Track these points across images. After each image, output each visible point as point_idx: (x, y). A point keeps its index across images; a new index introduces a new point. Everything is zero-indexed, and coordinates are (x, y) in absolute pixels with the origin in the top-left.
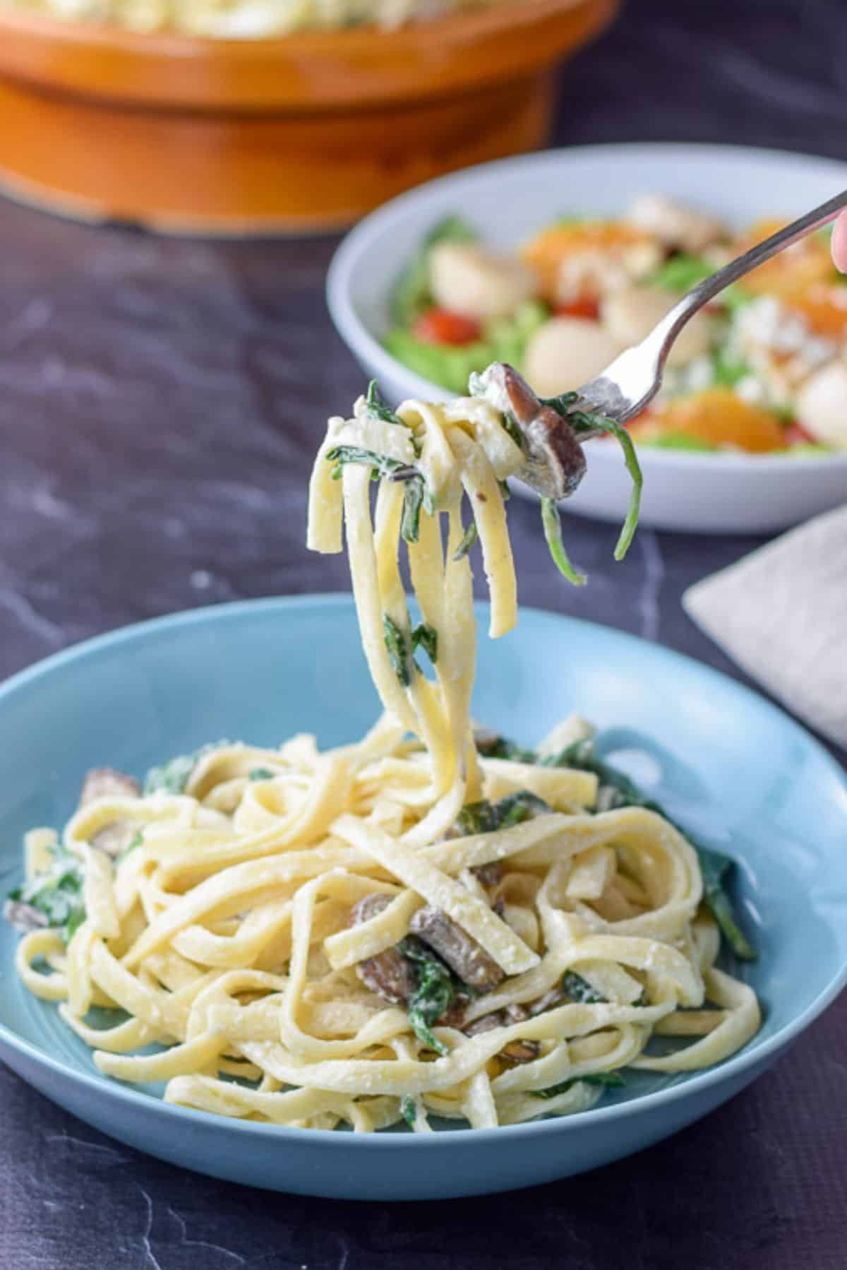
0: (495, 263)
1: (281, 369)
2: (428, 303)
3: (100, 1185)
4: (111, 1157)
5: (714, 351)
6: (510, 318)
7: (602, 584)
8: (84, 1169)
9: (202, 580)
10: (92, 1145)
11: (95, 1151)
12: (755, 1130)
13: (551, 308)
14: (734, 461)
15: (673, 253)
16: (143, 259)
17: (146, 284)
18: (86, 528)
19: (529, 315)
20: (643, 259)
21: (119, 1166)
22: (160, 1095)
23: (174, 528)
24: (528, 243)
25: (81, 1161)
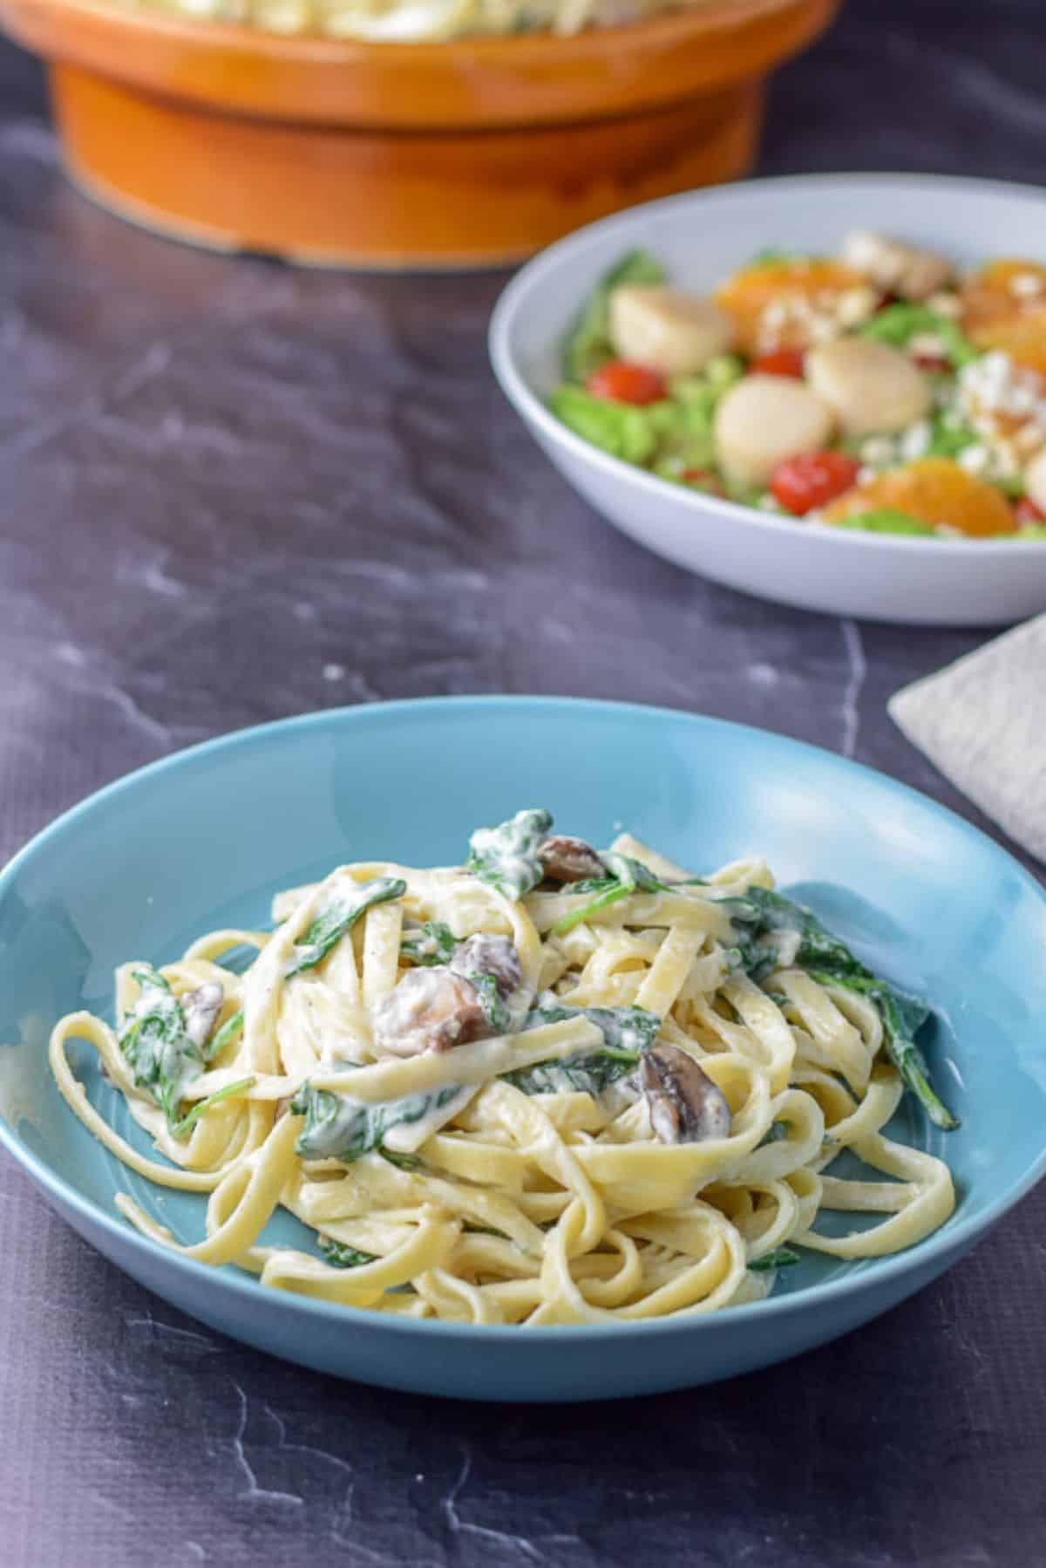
0: (681, 310)
1: (437, 427)
2: (606, 351)
3: (188, 1377)
4: (201, 1346)
5: (934, 415)
6: (700, 375)
7: (794, 682)
8: (169, 1359)
9: (333, 672)
10: (180, 1331)
11: (182, 1338)
12: (947, 1327)
13: (746, 362)
14: (952, 543)
15: (890, 298)
16: (281, 297)
17: (279, 326)
18: (202, 610)
19: (720, 370)
20: (854, 305)
21: (209, 1355)
22: (256, 1276)
23: (304, 611)
24: (725, 286)
25: (166, 1349)
